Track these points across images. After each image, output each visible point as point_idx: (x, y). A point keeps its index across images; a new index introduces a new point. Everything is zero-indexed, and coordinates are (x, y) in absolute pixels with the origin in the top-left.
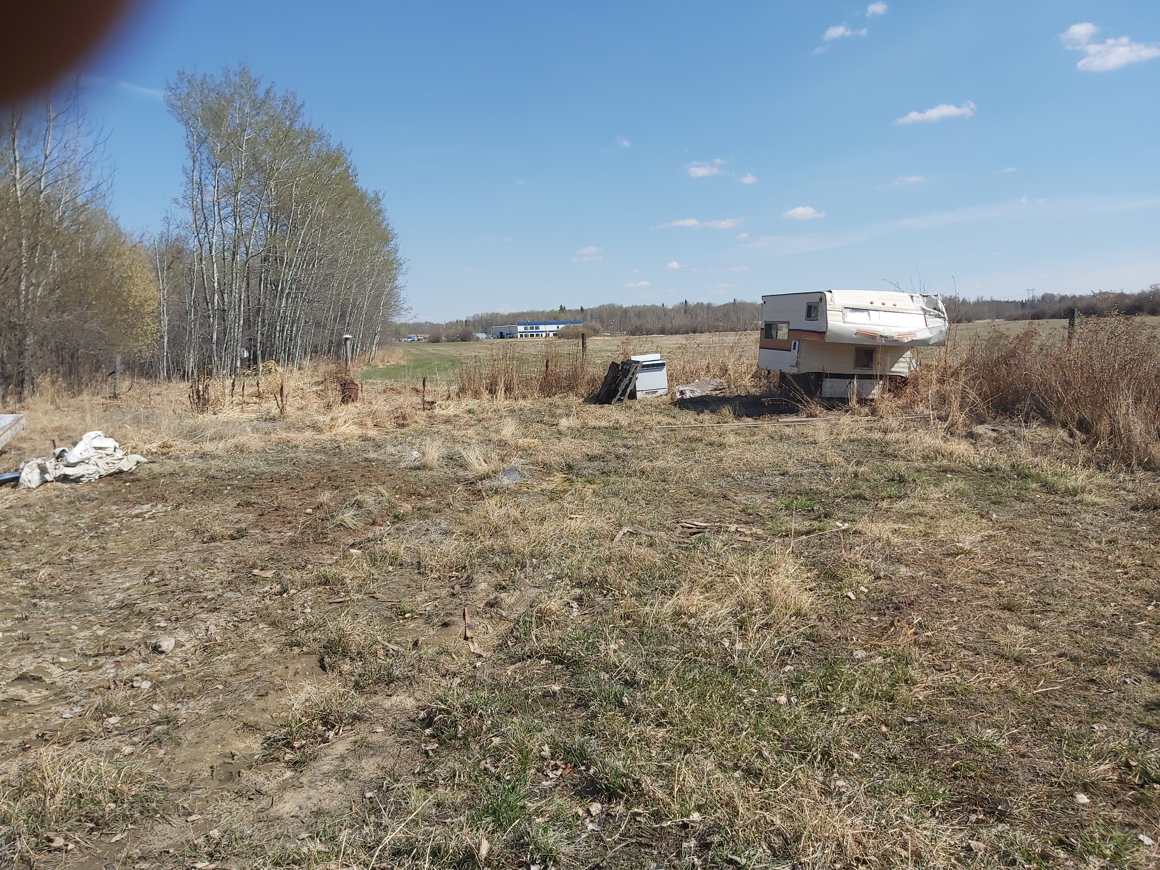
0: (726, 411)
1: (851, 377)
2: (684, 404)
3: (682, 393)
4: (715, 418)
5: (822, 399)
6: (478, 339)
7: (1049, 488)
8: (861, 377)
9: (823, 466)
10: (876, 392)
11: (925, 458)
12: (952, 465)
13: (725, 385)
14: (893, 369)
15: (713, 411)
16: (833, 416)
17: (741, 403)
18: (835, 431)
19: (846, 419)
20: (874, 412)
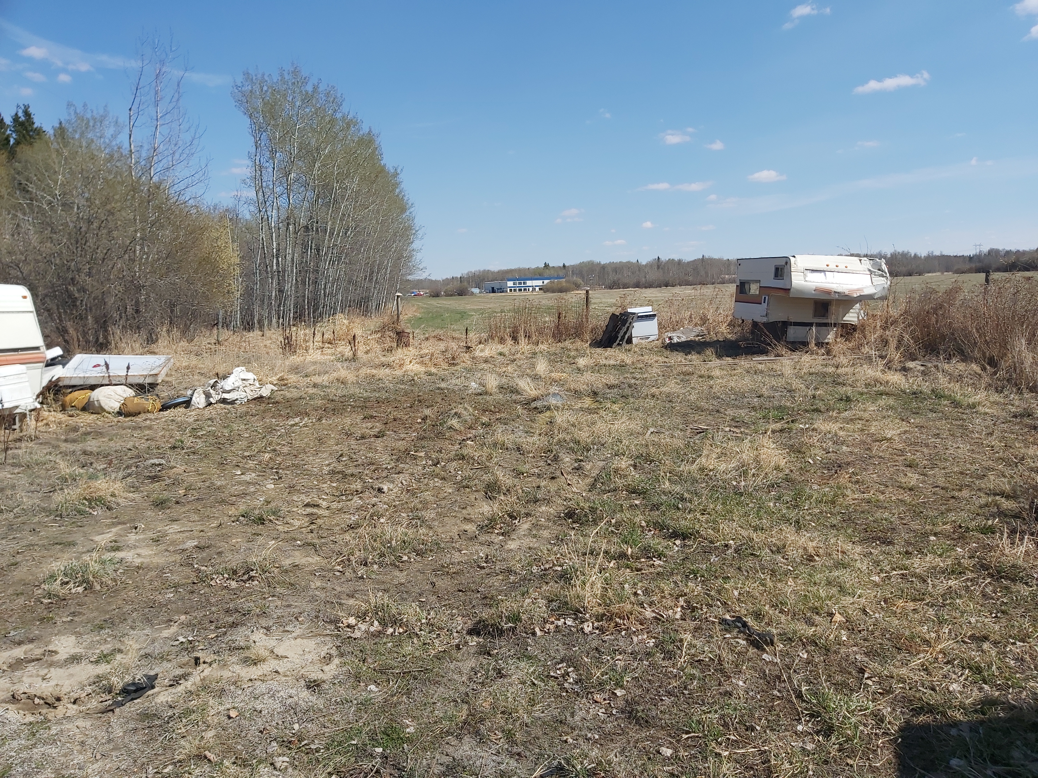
0: (709, 352)
1: (811, 325)
2: (673, 347)
3: (670, 338)
4: (701, 357)
5: (787, 342)
6: (472, 293)
7: (956, 404)
8: (819, 325)
9: (789, 391)
10: (830, 337)
11: (867, 385)
12: (887, 389)
13: (706, 332)
14: (844, 319)
15: (699, 353)
16: (796, 356)
17: (720, 346)
18: (798, 367)
19: (806, 358)
20: (828, 353)
